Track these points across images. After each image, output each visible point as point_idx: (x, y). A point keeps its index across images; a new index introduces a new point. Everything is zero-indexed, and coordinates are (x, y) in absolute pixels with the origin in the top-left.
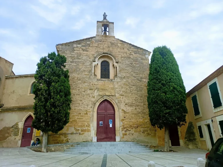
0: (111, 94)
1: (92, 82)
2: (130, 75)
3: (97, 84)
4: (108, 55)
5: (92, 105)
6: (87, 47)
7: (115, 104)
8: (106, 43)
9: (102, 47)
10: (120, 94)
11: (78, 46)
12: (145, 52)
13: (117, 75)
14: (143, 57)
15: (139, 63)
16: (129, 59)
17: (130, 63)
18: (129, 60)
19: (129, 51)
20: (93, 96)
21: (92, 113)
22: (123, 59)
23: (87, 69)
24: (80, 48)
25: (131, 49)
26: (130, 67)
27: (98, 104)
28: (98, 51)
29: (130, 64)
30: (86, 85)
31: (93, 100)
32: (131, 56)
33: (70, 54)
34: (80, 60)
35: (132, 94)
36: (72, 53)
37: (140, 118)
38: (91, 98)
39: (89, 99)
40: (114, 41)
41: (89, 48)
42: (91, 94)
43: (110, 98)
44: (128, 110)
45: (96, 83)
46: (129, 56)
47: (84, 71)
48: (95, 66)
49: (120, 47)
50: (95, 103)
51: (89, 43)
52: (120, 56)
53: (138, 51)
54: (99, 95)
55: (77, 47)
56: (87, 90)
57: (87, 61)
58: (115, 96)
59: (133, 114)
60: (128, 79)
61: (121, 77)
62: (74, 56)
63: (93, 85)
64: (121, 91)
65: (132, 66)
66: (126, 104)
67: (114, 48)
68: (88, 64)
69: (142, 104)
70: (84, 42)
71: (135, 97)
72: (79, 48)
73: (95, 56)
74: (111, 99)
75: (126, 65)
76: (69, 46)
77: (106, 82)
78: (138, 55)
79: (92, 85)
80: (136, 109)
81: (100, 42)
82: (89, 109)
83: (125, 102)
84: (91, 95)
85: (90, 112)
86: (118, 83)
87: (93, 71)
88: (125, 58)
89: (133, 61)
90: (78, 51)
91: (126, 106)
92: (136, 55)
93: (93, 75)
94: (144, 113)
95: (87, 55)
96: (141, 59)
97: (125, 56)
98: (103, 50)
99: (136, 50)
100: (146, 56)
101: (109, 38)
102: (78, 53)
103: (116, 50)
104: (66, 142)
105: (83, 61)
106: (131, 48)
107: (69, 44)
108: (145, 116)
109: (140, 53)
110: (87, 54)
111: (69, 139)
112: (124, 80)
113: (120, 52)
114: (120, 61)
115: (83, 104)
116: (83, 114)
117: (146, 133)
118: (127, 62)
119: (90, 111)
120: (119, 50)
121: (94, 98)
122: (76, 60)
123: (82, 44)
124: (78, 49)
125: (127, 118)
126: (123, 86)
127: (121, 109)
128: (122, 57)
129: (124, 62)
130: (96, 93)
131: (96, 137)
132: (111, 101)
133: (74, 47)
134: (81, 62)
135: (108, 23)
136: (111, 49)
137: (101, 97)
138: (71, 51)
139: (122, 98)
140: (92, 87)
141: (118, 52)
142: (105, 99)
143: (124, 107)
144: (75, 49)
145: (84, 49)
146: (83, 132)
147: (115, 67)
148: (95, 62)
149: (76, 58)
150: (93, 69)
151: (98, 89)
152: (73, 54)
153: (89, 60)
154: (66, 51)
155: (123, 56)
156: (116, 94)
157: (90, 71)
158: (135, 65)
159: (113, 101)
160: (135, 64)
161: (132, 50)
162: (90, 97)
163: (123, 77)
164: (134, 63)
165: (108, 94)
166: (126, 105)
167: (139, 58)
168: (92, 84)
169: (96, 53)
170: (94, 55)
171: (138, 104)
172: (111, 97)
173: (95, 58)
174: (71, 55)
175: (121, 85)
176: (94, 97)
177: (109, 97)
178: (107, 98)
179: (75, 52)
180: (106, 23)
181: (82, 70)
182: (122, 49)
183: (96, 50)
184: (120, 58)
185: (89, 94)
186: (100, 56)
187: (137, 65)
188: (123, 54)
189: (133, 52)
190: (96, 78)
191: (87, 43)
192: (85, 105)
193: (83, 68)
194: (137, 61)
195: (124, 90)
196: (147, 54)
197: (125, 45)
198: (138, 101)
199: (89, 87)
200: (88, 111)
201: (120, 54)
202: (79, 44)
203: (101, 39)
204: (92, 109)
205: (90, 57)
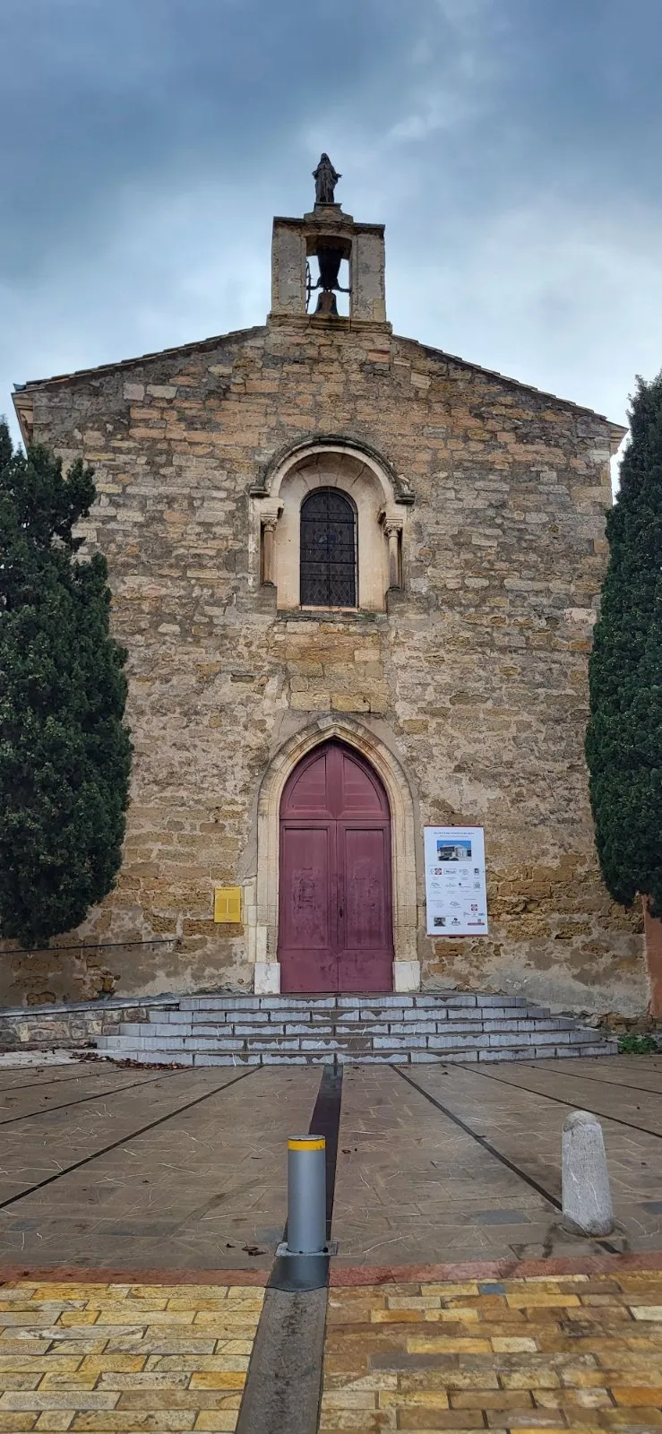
0: (365, 708)
1: (244, 632)
2: (486, 583)
3: (278, 643)
4: (350, 452)
5: (246, 771)
6: (212, 402)
7: (393, 764)
8: (335, 367)
9: (307, 402)
10: (423, 704)
11: (159, 391)
12: (588, 431)
13: (407, 582)
14: (575, 462)
15: (547, 504)
16: (483, 478)
17: (491, 505)
18: (480, 484)
19: (485, 420)
20: (257, 717)
21: (250, 823)
22: (442, 474)
23: (215, 544)
24: (164, 405)
25: (495, 411)
26: (489, 531)
27: (284, 767)
28: (280, 425)
29: (491, 512)
30: (207, 650)
31: (255, 739)
32: (495, 457)
33: (105, 449)
34: (171, 490)
35: (498, 701)
36: (117, 443)
37: (544, 852)
38: (240, 728)
39: (231, 738)
40: (385, 358)
41: (225, 404)
42: (244, 705)
43: (359, 732)
44: (474, 802)
45: (273, 639)
46: (480, 458)
47: (196, 557)
48: (263, 527)
49: (422, 394)
50: (270, 762)
51: (227, 370)
52: (425, 456)
53: (542, 420)
54: (292, 711)
55: (150, 402)
56: (217, 681)
57: (215, 494)
58: (392, 715)
59: (502, 828)
60: (472, 610)
61: (429, 597)
62: (132, 463)
63: (253, 648)
64: (431, 689)
65: (499, 521)
66: (459, 769)
67: (383, 404)
68: (217, 510)
69: (561, 767)
70: (192, 370)
71: (519, 724)
72: (163, 410)
73: (264, 458)
74: (365, 737)
75: (460, 519)
76: (96, 392)
77: (332, 627)
78: (542, 448)
79: (245, 651)
80: (519, 795)
81: (296, 368)
82: (229, 797)
83: (450, 756)
84: (240, 712)
85: (234, 814)
86: (408, 634)
87: (253, 559)
88: (457, 467)
89: (506, 487)
90: (154, 425)
91: (458, 782)
92: (530, 448)
93: (253, 582)
94: (573, 821)
95: (211, 455)
96: (560, 478)
97: (457, 456)
98: (318, 420)
99: (529, 415)
100: (593, 452)
101: (352, 336)
102: (154, 441)
103: (401, 419)
104: (96, 994)
105: (187, 491)
106: (502, 399)
107: (96, 384)
109: (554, 433)
110: (212, 444)
111: (117, 978)
112: (452, 616)
113: (428, 430)
114: (424, 487)
115: (192, 769)
116: (193, 828)
117: (578, 941)
118: (472, 501)
119: (239, 808)
120: (417, 415)
121: (263, 730)
122: (144, 490)
123: (182, 380)
126: (442, 653)
127: (429, 801)
128: (434, 466)
129: (451, 494)
130: (273, 701)
131: (276, 966)
132: (364, 750)
133: (129, 404)
134: (174, 497)
135: (344, 235)
136: (365, 410)
137: (305, 721)
138: (109, 426)
139: (438, 732)
140: (248, 664)
141: (407, 430)
142: (328, 735)
143: (445, 783)
144: (136, 414)
145: (193, 412)
146: (198, 936)
147: (394, 533)
148: (261, 496)
149: (146, 475)
150: (253, 546)
151: (284, 675)
153: (227, 484)
154: (82, 430)
155: (443, 454)
156: (400, 708)
157: (235, 559)
158: (518, 515)
159: (380, 749)
160: (519, 506)
161: (504, 419)
162: (235, 721)
163: (444, 594)
165: (345, 703)
166: (458, 775)
167: (545, 468)
168: (248, 645)
169: (269, 440)
170: (257, 450)
171: (533, 763)
172: (367, 722)
173: (267, 470)
174: (111, 456)
175: (428, 650)
176: (263, 721)
177: (353, 721)
178: (343, 729)
179: (133, 431)
180: (329, 233)
181: (181, 551)
182: (438, 407)
183: (272, 421)
184: (423, 470)
185: (228, 707)
186: (294, 460)
187: (534, 518)
188: (446, 445)
189: (507, 431)
190: (272, 602)
191: (212, 369)
192: (206, 773)
193: (189, 537)
194: (536, 488)
195: (448, 680)
196: (597, 439)
197: (455, 380)
198: (532, 750)
199: (231, 660)
200: (225, 807)
201: (424, 441)
202: (161, 380)
203: (302, 340)
204: (247, 798)
205: (233, 465)
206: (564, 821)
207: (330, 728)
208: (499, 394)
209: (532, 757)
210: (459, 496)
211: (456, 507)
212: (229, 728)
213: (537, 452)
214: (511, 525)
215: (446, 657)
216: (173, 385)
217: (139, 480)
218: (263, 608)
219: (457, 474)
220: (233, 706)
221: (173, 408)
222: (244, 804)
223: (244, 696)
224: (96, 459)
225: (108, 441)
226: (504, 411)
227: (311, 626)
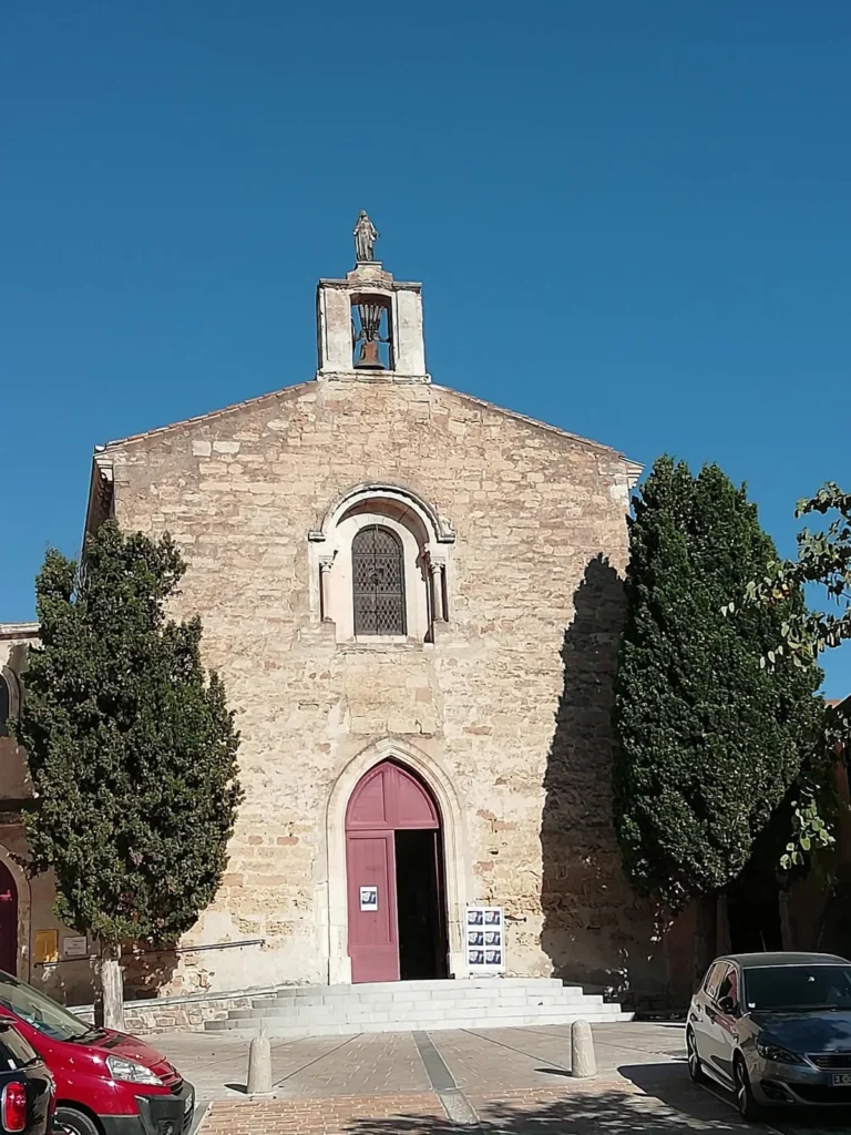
0: (417, 729)
1: (309, 664)
2: (519, 612)
3: (338, 673)
4: (396, 496)
5: (315, 789)
6: (271, 455)
7: (443, 779)
8: (382, 418)
9: (355, 451)
10: (467, 724)
11: (222, 446)
12: (607, 469)
13: (450, 614)
14: (598, 499)
15: (574, 537)
16: (516, 516)
17: (523, 541)
18: (515, 521)
19: (516, 462)
20: (323, 741)
21: (321, 835)
22: (479, 514)
23: (279, 585)
24: (229, 459)
26: (522, 565)
27: (348, 784)
28: (333, 474)
29: (523, 547)
30: (277, 682)
31: (323, 761)
32: (526, 497)
33: (179, 502)
34: (238, 538)
36: (188, 497)
38: (308, 751)
39: (301, 760)
40: (426, 408)
41: (283, 456)
42: (311, 730)
43: (413, 751)
44: (514, 811)
45: (334, 670)
46: (512, 497)
47: (263, 598)
48: (321, 568)
49: (459, 440)
50: (334, 782)
51: (285, 425)
52: (465, 498)
54: (354, 735)
55: (215, 455)
56: (286, 710)
57: (278, 540)
58: (439, 735)
60: (509, 637)
61: (470, 627)
62: (204, 515)
63: (317, 679)
64: (474, 710)
65: (530, 555)
66: (499, 781)
67: (425, 452)
68: (283, 554)
69: (590, 777)
70: (253, 425)
72: (229, 464)
73: (319, 506)
74: (419, 756)
75: (496, 554)
76: (169, 450)
77: (386, 659)
78: (568, 486)
79: (310, 682)
81: (345, 420)
82: (301, 813)
83: (493, 771)
84: (309, 739)
85: (308, 829)
86: (453, 662)
87: (314, 598)
88: (491, 507)
89: (536, 524)
90: (221, 479)
91: (500, 792)
92: (556, 486)
93: (314, 619)
94: (600, 824)
95: (273, 504)
96: (584, 514)
97: (492, 497)
98: (366, 467)
99: (555, 456)
100: (612, 488)
101: (395, 387)
102: (221, 493)
103: (442, 464)
104: (193, 989)
105: (253, 538)
106: (528, 442)
107: (168, 442)
108: (601, 842)
109: (578, 473)
110: (274, 494)
111: (212, 974)
112: (491, 643)
113: (464, 473)
114: (464, 527)
115: (268, 789)
116: (271, 840)
117: (606, 930)
118: (504, 537)
119: (310, 823)
120: (455, 460)
121: (328, 753)
122: (214, 538)
123: (244, 436)
124: (224, 469)
125: (506, 856)
126: (483, 677)
127: (475, 811)
128: (473, 506)
129: (487, 532)
130: (337, 726)
131: (348, 960)
132: (417, 767)
133: (198, 460)
134: (242, 545)
135: (384, 292)
136: (409, 457)
137: (364, 744)
138: (182, 482)
139: (481, 749)
140: (313, 694)
141: (449, 474)
142: (385, 755)
143: (489, 795)
144: (203, 469)
145: (256, 466)
146: (279, 937)
147: (438, 569)
148: (318, 540)
149: (215, 525)
150: (314, 586)
151: (345, 701)
152: (195, 498)
153: (289, 530)
154: (157, 485)
155: (479, 496)
156: (447, 728)
157: (298, 598)
158: (548, 549)
159: (431, 765)
160: (547, 541)
161: (533, 460)
162: (303, 745)
163: (483, 624)
164: (541, 539)
165: (400, 725)
166: (500, 786)
167: (571, 504)
168: (313, 676)
169: (324, 488)
170: (314, 499)
172: (419, 742)
173: (322, 516)
174: (184, 508)
175: (470, 676)
176: (328, 745)
177: (406, 742)
178: (398, 749)
179: (203, 485)
180: (372, 290)
181: (249, 593)
182: (474, 451)
183: (326, 470)
184: (462, 511)
185: (297, 732)
186: (346, 506)
187: (562, 551)
188: (481, 487)
189: (536, 472)
190: (332, 637)
191: (270, 424)
192: (278, 793)
193: (256, 581)
194: (562, 523)
195: (489, 702)
196: (617, 476)
197: (489, 426)
198: (564, 763)
199: (298, 691)
200: (298, 823)
201: (462, 484)
202: (225, 437)
203: (350, 396)
204: (317, 814)
205: (293, 513)
206: (594, 825)
207: (386, 749)
208: (528, 437)
209: (564, 769)
210: (494, 534)
211: (492, 544)
212: (299, 752)
213: (563, 491)
214: (542, 559)
215: (486, 681)
216: (235, 441)
217: (210, 530)
218: (324, 643)
219: (493, 513)
220: (301, 732)
221: (237, 462)
222: (314, 819)
223: (310, 723)
224: (171, 512)
225: (181, 495)
226: (533, 453)
227: (367, 657)
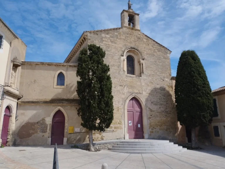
0: (139, 92)
1: (121, 78)
2: (154, 73)
3: (126, 80)
4: (135, 50)
5: (122, 102)
6: (115, 39)
7: (143, 102)
8: (133, 36)
9: (129, 41)
10: (146, 92)
11: (107, 36)
12: (167, 51)
13: (144, 72)
14: (166, 56)
15: (162, 62)
18: (153, 58)
19: (153, 47)
21: (123, 110)
22: (148, 55)
23: (116, 63)
24: (108, 38)
25: (155, 46)
26: (155, 65)
27: (128, 101)
29: (155, 62)
30: (116, 81)
31: (123, 96)
32: (155, 54)
34: (109, 53)
35: (157, 93)
36: (101, 44)
37: (163, 117)
39: (120, 96)
40: (140, 36)
41: (117, 40)
42: (121, 90)
43: (138, 96)
44: (154, 108)
46: (153, 53)
47: (113, 65)
48: (123, 61)
49: (145, 42)
50: (125, 100)
51: (117, 34)
52: (146, 52)
53: (161, 49)
54: (128, 92)
55: (106, 37)
56: (117, 86)
57: (116, 55)
58: (142, 94)
59: (158, 112)
60: (153, 77)
61: (147, 75)
63: (122, 81)
64: (148, 90)
65: (156, 64)
66: (152, 103)
67: (140, 43)
68: (116, 57)
69: (165, 103)
70: (112, 33)
71: (159, 96)
73: (123, 50)
75: (151, 63)
76: (97, 34)
77: (134, 79)
78: (161, 53)
79: (121, 81)
80: (160, 107)
81: (127, 35)
82: (120, 106)
83: (151, 101)
84: (121, 92)
87: (122, 66)
88: (150, 55)
89: (157, 58)
90: (107, 41)
91: (152, 105)
92: (159, 53)
93: (122, 70)
94: (167, 112)
95: (115, 48)
96: (163, 58)
97: (150, 53)
98: (131, 44)
99: (159, 48)
100: (168, 54)
101: (135, 31)
102: (107, 44)
103: (142, 46)
104: (101, 140)
105: (112, 53)
107: (97, 33)
108: (167, 115)
109: (163, 51)
110: (115, 46)
111: (104, 137)
112: (150, 78)
113: (146, 48)
114: (145, 57)
115: (114, 101)
117: (168, 131)
118: (152, 60)
119: (121, 108)
120: (144, 45)
121: (124, 95)
123: (110, 34)
125: (153, 116)
127: (148, 108)
129: (149, 59)
130: (126, 90)
131: (128, 134)
132: (138, 99)
133: (103, 37)
135: (133, 14)
136: (137, 44)
137: (130, 94)
138: (100, 41)
139: (149, 97)
140: (122, 84)
141: (143, 48)
142: (134, 96)
143: (150, 105)
144: (104, 39)
145: (112, 40)
146: (116, 129)
147: (141, 64)
148: (123, 56)
150: (122, 64)
151: (127, 86)
153: (118, 53)
154: (95, 41)
155: (148, 52)
156: (144, 92)
157: (119, 66)
158: (158, 63)
159: (141, 99)
162: (120, 93)
163: (149, 75)
164: (157, 61)
165: (136, 91)
167: (161, 56)
169: (124, 47)
170: (122, 48)
171: (162, 103)
172: (139, 94)
173: (124, 52)
175: (147, 83)
176: (124, 93)
177: (137, 94)
179: (103, 42)
180: (131, 14)
181: (111, 64)
182: (147, 45)
183: (124, 43)
184: (145, 54)
185: (119, 91)
186: (127, 50)
187: (161, 64)
189: (156, 50)
190: (125, 74)
191: (115, 33)
192: (116, 102)
193: (112, 62)
194: (160, 59)
195: (150, 88)
197: (149, 41)
198: (161, 100)
199: (119, 83)
200: (119, 108)
201: (145, 50)
202: (107, 34)
203: (128, 31)
204: (123, 106)
205: (119, 50)
211: (150, 61)
215: (150, 85)
225: (99, 43)
226: (156, 47)
227: (131, 78)
